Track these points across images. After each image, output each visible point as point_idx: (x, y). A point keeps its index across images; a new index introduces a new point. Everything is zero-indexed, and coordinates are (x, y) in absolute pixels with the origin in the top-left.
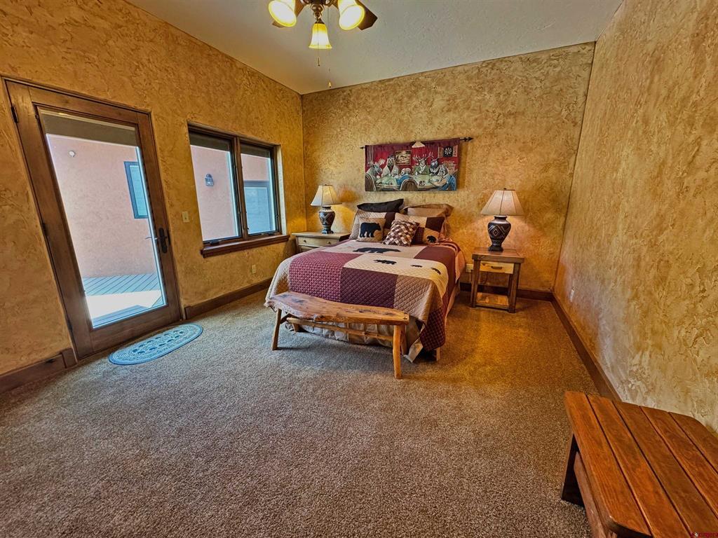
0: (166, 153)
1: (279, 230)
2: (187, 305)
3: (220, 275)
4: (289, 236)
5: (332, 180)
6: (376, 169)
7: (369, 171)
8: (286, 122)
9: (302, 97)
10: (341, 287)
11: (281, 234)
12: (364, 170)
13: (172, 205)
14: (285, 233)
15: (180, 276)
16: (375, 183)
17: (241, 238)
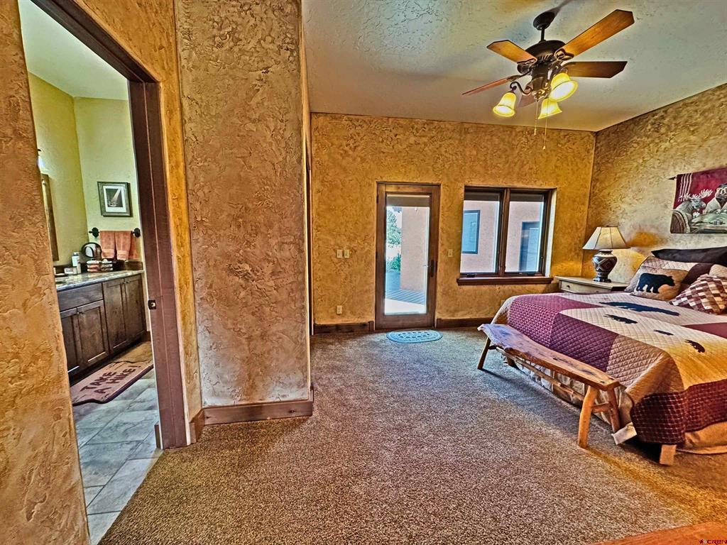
0: (446, 209)
1: (542, 271)
2: (439, 317)
3: (469, 302)
4: (552, 279)
5: (623, 220)
6: (694, 204)
7: (680, 206)
8: (568, 165)
9: (597, 134)
10: (552, 332)
11: (544, 276)
12: (673, 206)
13: (442, 245)
14: (548, 275)
15: (439, 295)
16: (690, 222)
17: (497, 274)
